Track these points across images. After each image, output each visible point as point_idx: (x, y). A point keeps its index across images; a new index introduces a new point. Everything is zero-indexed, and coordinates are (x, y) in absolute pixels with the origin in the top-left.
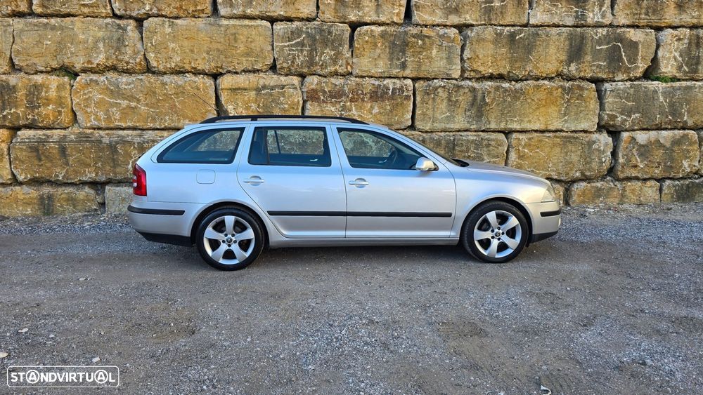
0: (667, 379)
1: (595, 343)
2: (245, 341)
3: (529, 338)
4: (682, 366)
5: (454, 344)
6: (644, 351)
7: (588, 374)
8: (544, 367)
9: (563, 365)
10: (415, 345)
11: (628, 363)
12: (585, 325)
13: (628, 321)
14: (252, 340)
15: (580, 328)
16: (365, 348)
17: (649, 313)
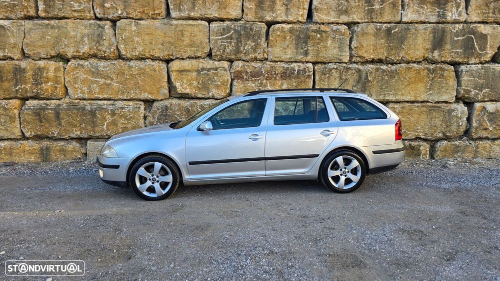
2: (169, 266)
3: (400, 270)
5: (338, 274)
10: (305, 274)
12: (448, 260)
13: (485, 257)
14: (175, 266)
15: (444, 262)
16: (264, 275)
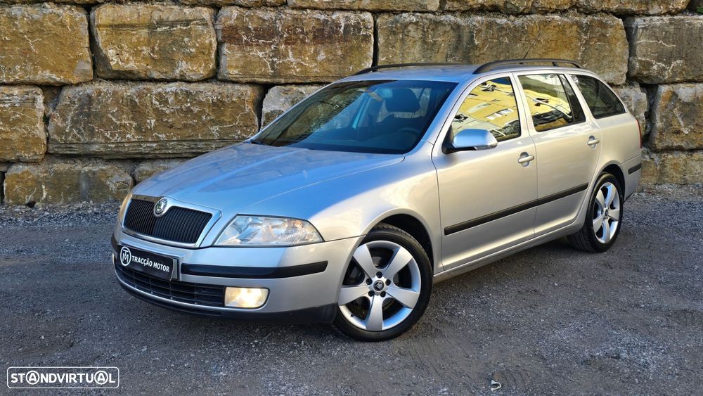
0: (639, 371)
1: (568, 339)
3: (491, 336)
4: (662, 358)
6: (623, 345)
7: (551, 370)
8: (502, 364)
9: (524, 362)
11: (599, 357)
13: (616, 316)
17: (644, 308)
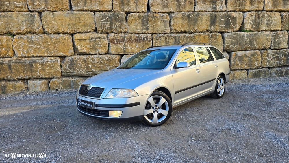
0: (238, 133)
1: (214, 124)
3: (191, 124)
4: (244, 129)
6: (231, 125)
7: (210, 134)
8: (195, 132)
9: (201, 131)
11: (225, 129)
13: (228, 117)
17: (236, 114)
